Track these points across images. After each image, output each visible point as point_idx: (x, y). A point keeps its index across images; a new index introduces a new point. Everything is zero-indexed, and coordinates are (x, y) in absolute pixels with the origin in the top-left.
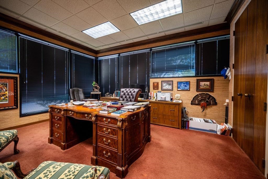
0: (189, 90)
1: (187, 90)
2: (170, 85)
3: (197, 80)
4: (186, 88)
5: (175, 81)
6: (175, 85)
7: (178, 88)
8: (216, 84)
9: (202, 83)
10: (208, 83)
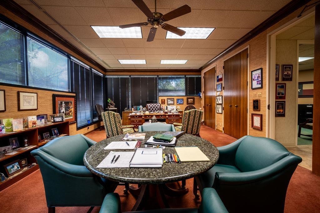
0: (183, 104)
1: (182, 104)
2: (172, 101)
3: (187, 98)
4: (181, 103)
5: (175, 98)
6: (175, 101)
7: (177, 103)
8: (195, 100)
9: (189, 100)
10: (192, 100)
